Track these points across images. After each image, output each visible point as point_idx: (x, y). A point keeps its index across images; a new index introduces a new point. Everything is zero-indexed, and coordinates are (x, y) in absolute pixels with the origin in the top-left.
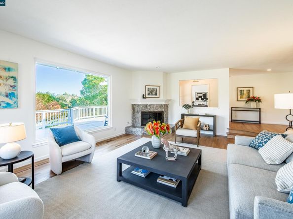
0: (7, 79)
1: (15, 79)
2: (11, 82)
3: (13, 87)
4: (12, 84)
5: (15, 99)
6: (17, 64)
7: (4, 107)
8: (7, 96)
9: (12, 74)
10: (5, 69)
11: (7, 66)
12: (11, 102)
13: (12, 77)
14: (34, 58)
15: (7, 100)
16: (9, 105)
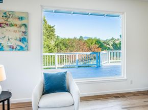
0: (20, 26)
1: (25, 25)
2: (23, 29)
3: (24, 33)
4: (24, 31)
5: (26, 43)
6: (28, 13)
7: (19, 50)
8: (20, 41)
9: (24, 22)
10: (19, 18)
11: (20, 16)
12: (23, 45)
13: (24, 25)
14: (41, 6)
15: (21, 44)
16: (22, 49)
